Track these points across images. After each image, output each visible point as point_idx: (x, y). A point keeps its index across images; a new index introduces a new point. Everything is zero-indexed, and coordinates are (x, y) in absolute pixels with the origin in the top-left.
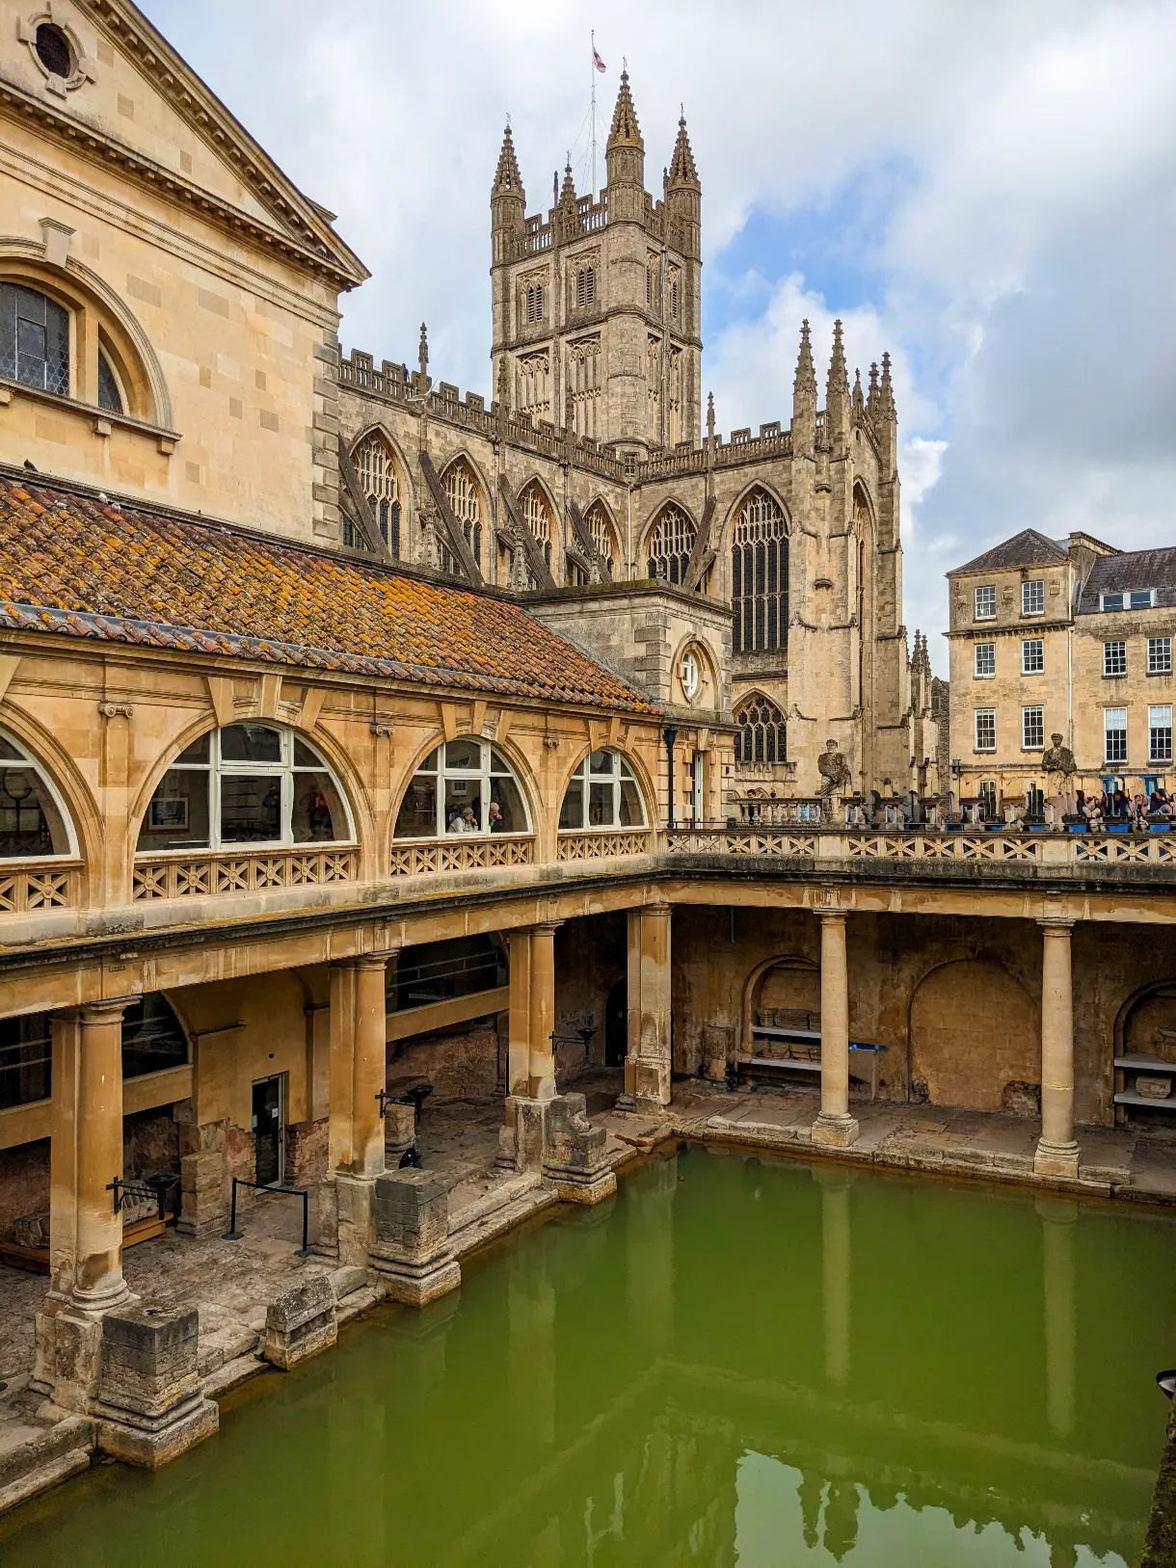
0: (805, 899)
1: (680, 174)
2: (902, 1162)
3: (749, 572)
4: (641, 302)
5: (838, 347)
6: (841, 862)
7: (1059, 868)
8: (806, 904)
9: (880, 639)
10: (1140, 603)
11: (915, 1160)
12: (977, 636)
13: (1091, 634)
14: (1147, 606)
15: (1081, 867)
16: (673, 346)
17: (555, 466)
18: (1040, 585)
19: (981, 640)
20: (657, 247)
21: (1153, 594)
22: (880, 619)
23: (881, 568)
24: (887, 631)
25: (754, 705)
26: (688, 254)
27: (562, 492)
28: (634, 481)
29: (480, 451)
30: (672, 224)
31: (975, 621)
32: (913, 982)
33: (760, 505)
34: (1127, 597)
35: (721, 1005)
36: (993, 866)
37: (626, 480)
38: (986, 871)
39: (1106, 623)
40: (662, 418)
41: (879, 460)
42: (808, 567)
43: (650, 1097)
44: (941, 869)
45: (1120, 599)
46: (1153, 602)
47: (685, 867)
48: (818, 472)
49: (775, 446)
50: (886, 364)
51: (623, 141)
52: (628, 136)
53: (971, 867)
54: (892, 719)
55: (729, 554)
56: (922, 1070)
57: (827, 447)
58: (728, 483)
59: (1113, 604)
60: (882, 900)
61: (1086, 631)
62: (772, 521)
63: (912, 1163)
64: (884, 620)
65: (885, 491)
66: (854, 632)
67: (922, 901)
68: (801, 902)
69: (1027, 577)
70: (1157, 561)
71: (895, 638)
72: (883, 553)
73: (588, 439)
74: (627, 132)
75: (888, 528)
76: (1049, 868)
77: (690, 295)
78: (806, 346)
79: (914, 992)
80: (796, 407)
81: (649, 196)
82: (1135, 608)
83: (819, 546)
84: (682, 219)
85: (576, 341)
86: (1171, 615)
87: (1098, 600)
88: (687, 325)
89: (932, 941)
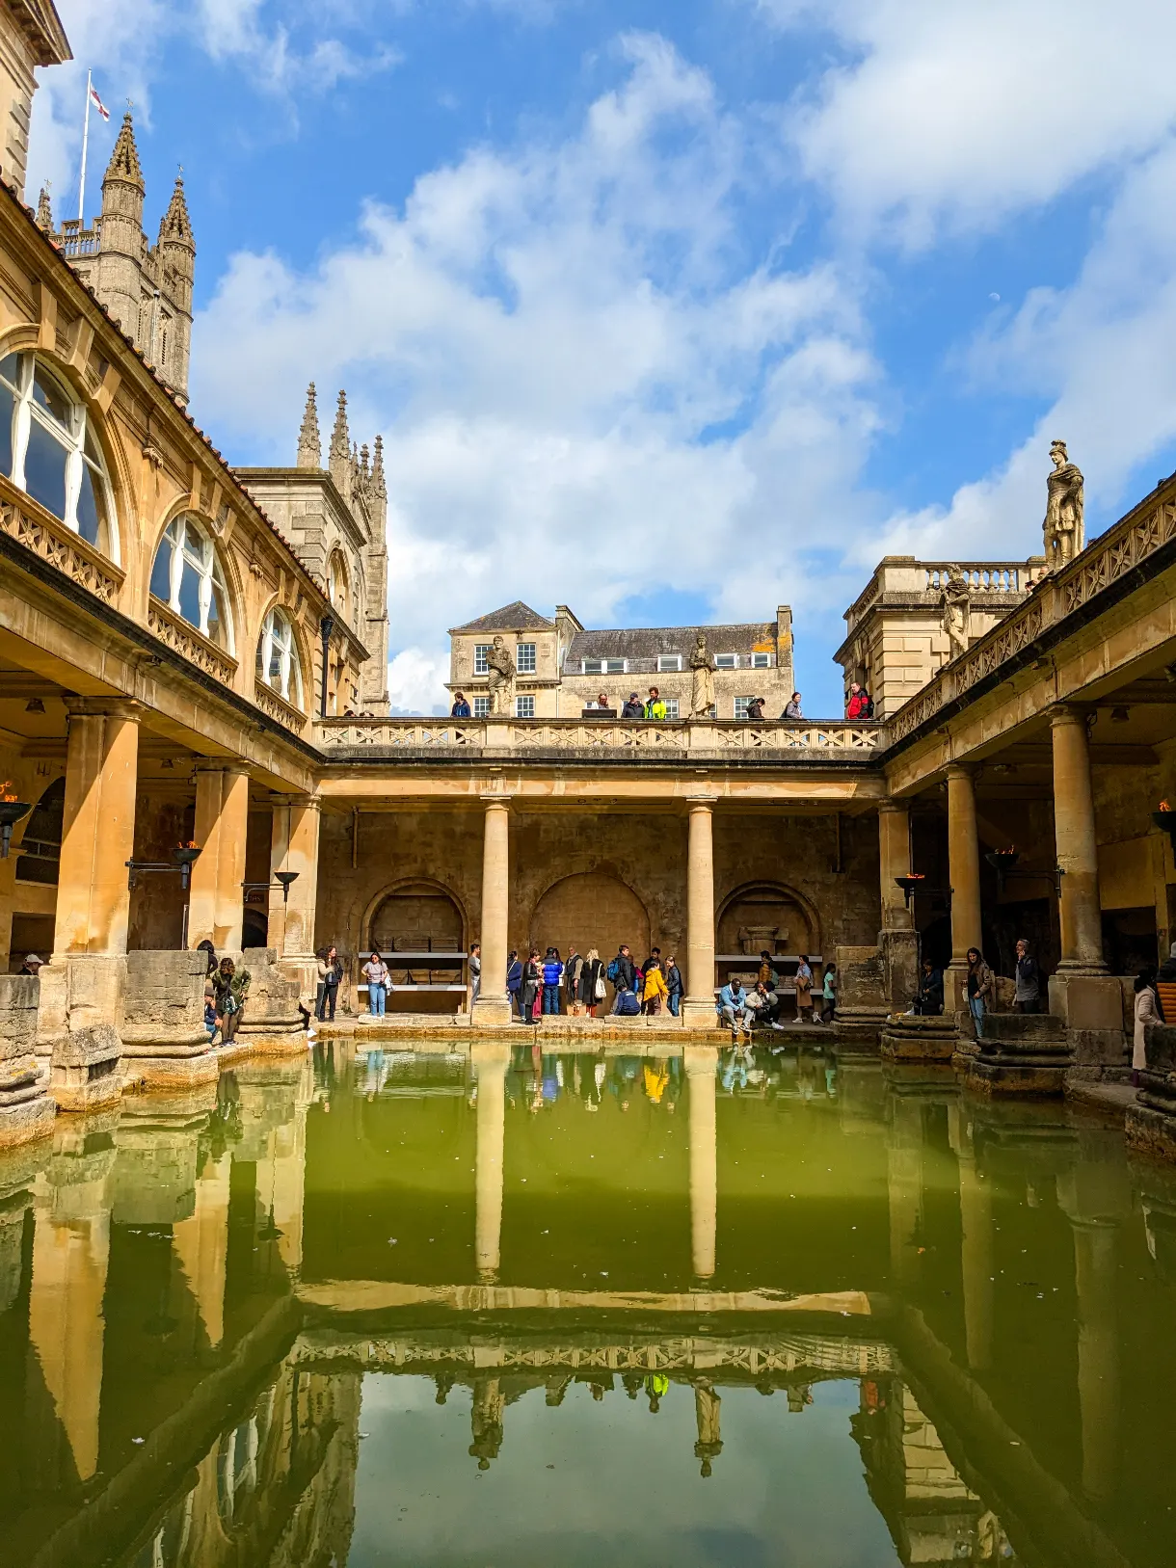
0: (472, 787)
1: (175, 228)
5: (341, 415)
6: (509, 750)
8: (472, 791)
10: (615, 670)
12: (476, 689)
13: (576, 693)
14: (621, 673)
15: (723, 751)
18: (533, 648)
19: (479, 693)
20: (151, 290)
21: (626, 663)
22: (366, 683)
26: (180, 306)
30: (166, 273)
31: (474, 676)
32: (536, 896)
34: (604, 665)
35: (338, 933)
38: (641, 755)
39: (589, 685)
45: (599, 666)
46: (625, 670)
50: (379, 447)
51: (123, 176)
52: (128, 172)
53: (629, 752)
59: (593, 669)
60: (546, 785)
61: (571, 690)
64: (370, 683)
65: (375, 564)
68: (467, 790)
69: (521, 639)
70: (625, 638)
71: (381, 701)
74: (128, 166)
75: (377, 598)
76: (697, 751)
77: (179, 346)
78: (311, 407)
79: (537, 906)
82: (610, 673)
86: (641, 681)
87: (580, 666)
89: (555, 857)
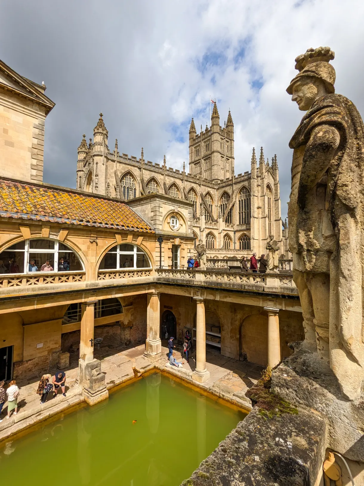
1: (229, 122)
2: (218, 394)
3: (242, 207)
4: (219, 150)
5: (262, 153)
6: (201, 282)
7: (272, 288)
9: (275, 221)
11: (222, 395)
15: (281, 288)
16: (227, 159)
17: (197, 185)
20: (223, 138)
23: (275, 204)
24: (277, 219)
25: (244, 237)
26: (231, 139)
27: (199, 190)
28: (217, 188)
29: (178, 182)
30: (227, 133)
32: (240, 320)
33: (245, 190)
35: (188, 321)
36: (249, 286)
37: (215, 188)
38: (246, 287)
40: (224, 174)
41: (274, 179)
42: (255, 204)
43: (151, 354)
44: (232, 286)
47: (161, 281)
48: (257, 182)
49: (248, 177)
50: (275, 157)
51: (215, 115)
54: (279, 239)
55: (238, 202)
56: (245, 349)
57: (260, 176)
58: (237, 187)
60: (214, 296)
62: (247, 194)
63: (221, 395)
66: (267, 219)
67: (226, 297)
68: (191, 295)
71: (279, 220)
72: (275, 201)
73: (206, 179)
75: (277, 194)
76: (268, 288)
77: (231, 148)
78: (254, 153)
79: (242, 323)
80: (252, 167)
81: (221, 127)
83: (258, 199)
84: (229, 132)
85: (205, 159)
88: (231, 154)
